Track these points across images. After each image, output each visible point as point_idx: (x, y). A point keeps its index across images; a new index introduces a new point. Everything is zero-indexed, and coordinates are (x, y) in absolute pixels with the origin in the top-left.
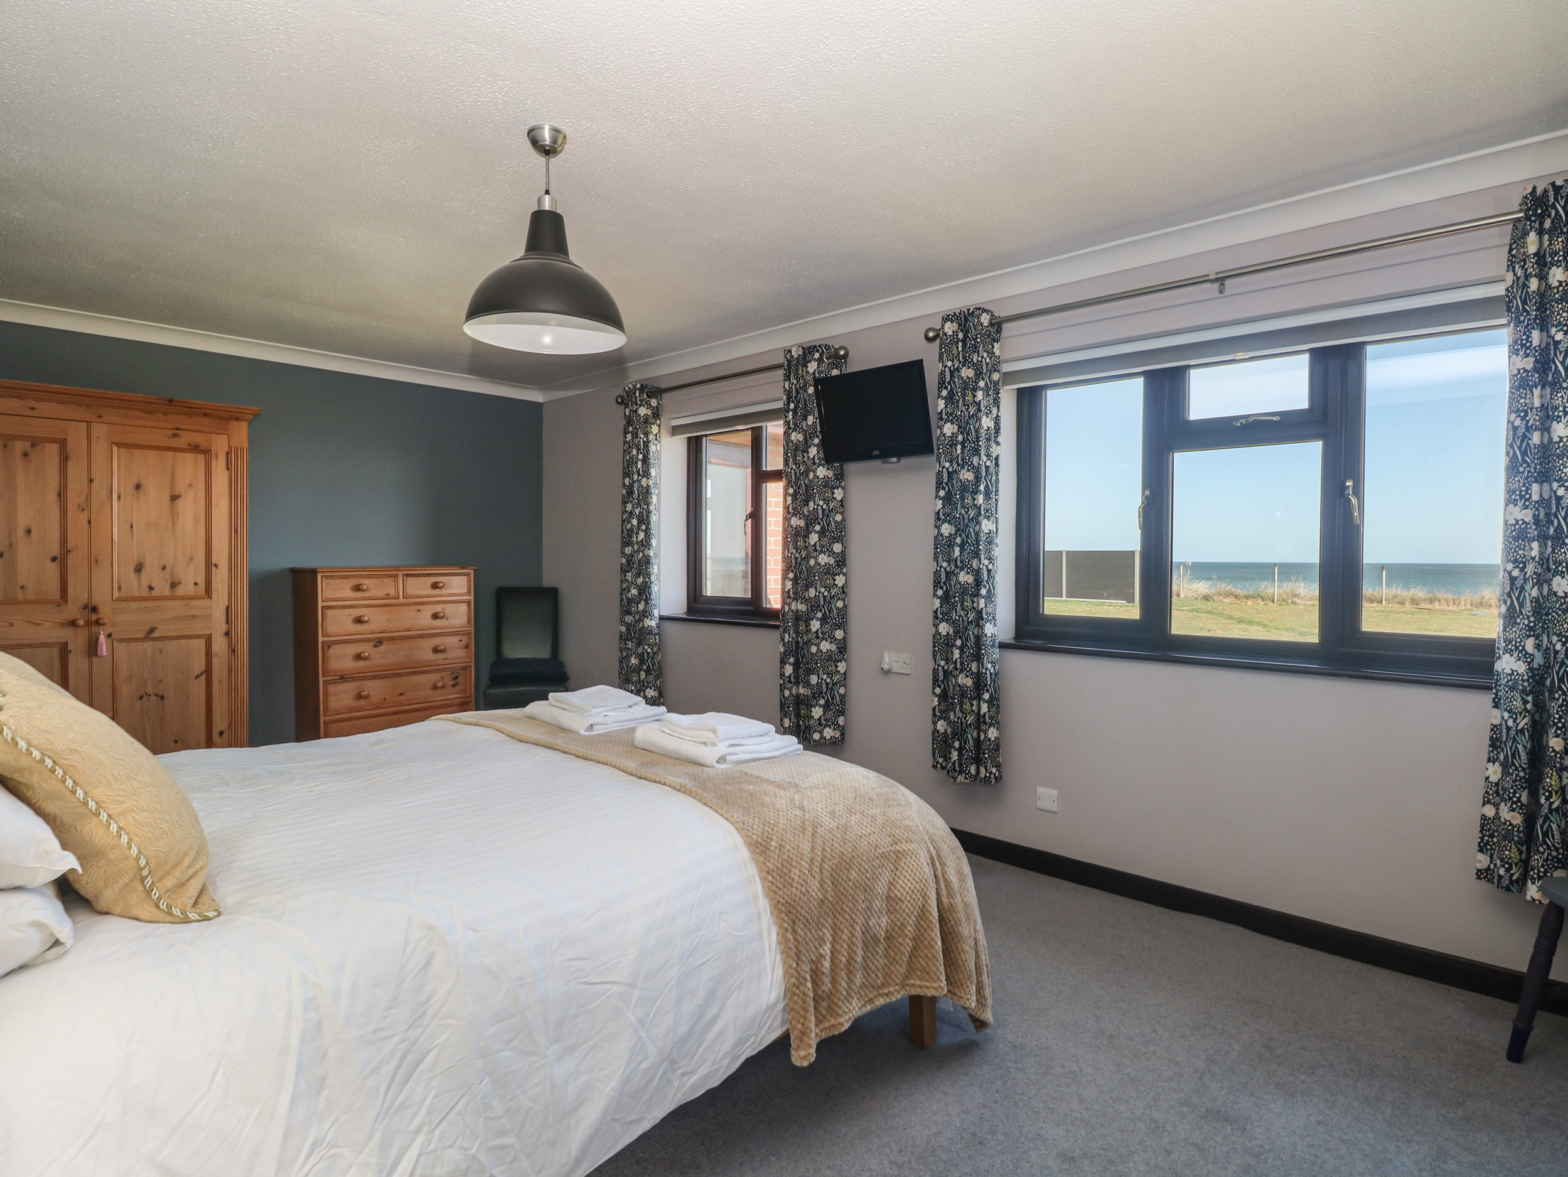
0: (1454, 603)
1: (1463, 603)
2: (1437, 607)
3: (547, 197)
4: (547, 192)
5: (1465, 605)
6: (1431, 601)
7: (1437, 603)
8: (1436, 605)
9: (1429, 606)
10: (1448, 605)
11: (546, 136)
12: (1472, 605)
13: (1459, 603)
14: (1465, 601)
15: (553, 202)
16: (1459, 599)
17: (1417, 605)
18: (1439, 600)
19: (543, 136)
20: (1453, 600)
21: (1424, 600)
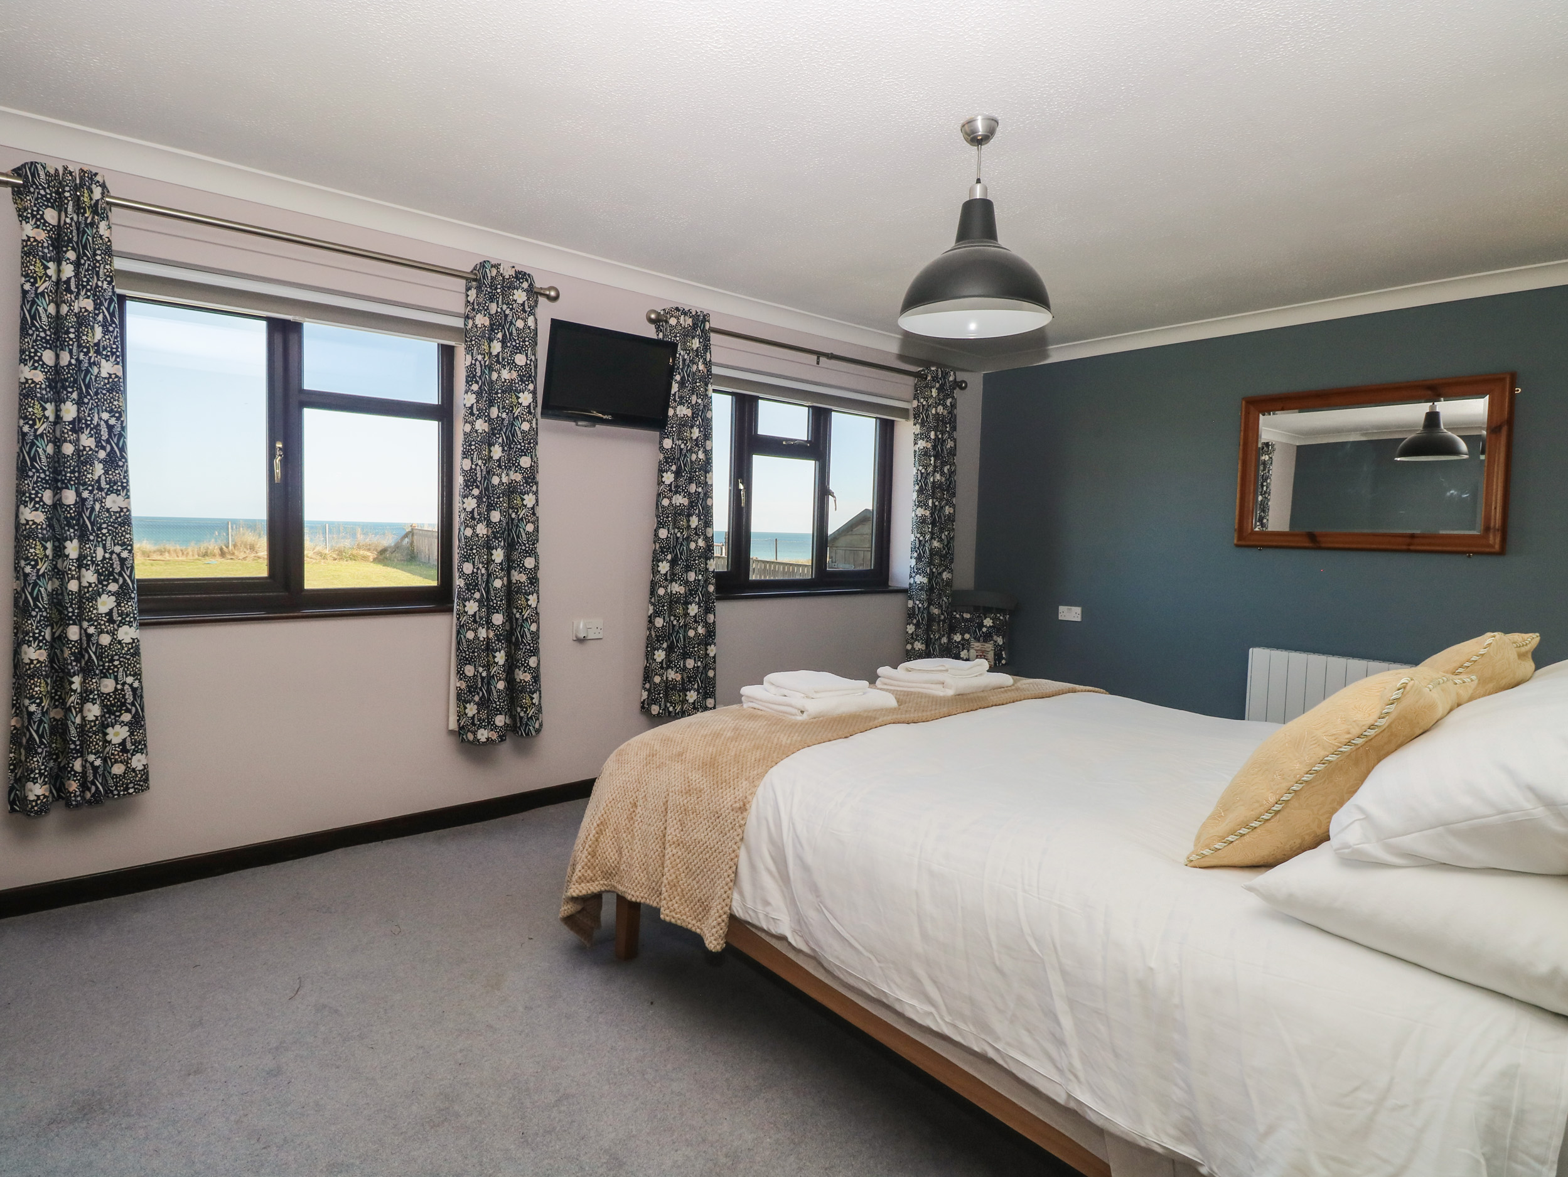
0: (183, 554)
1: (191, 553)
2: (168, 558)
3: (979, 186)
4: (978, 181)
5: (193, 555)
6: (161, 552)
7: (167, 554)
8: (167, 556)
9: (159, 558)
10: (178, 556)
11: (980, 127)
12: (199, 556)
13: (188, 553)
14: (193, 551)
15: (985, 190)
16: (186, 549)
17: (148, 557)
18: (169, 552)
19: (978, 128)
20: (182, 551)
21: (154, 552)
